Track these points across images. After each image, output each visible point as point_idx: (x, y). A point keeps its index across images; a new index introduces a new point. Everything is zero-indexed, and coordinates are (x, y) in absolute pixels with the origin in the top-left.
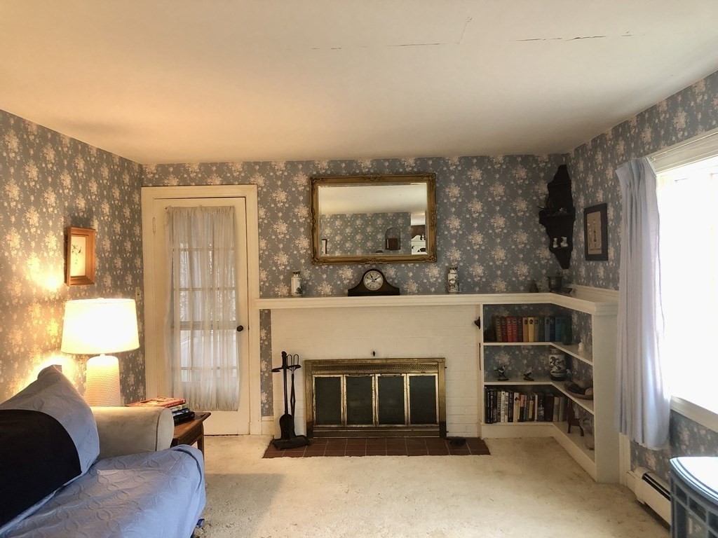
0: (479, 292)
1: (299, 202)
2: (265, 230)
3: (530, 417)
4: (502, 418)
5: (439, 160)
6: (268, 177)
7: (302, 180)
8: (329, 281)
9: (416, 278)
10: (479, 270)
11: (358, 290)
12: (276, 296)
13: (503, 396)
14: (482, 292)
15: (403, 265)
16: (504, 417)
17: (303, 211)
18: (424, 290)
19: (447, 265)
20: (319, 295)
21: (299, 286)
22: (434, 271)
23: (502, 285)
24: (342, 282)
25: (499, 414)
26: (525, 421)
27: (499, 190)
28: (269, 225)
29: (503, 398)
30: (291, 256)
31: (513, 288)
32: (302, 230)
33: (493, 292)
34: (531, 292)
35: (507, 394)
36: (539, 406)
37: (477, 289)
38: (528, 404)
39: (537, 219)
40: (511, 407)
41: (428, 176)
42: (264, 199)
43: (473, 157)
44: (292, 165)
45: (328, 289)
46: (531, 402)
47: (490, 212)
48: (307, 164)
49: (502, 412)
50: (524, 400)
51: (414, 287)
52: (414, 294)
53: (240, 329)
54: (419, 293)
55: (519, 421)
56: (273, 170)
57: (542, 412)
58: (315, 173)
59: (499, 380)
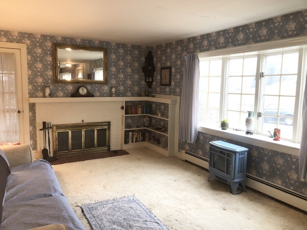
0: (122, 96)
1: (48, 54)
2: (31, 66)
3: (138, 140)
4: (130, 142)
5: (108, 43)
6: (32, 41)
7: (49, 44)
8: (62, 91)
9: (99, 91)
10: (122, 88)
11: (76, 94)
12: (37, 97)
15: (94, 85)
17: (49, 59)
18: (102, 95)
19: (111, 85)
20: (57, 97)
21: (49, 93)
22: (106, 88)
23: (129, 94)
24: (68, 91)
25: (129, 140)
26: (137, 142)
27: (129, 58)
28: (32, 64)
29: (130, 134)
30: (44, 79)
31: (133, 95)
32: (49, 67)
33: (126, 96)
34: (139, 96)
35: (132, 133)
36: (141, 136)
37: (121, 95)
38: (138, 136)
39: (141, 70)
40: (133, 138)
41: (104, 49)
42: (30, 51)
43: (120, 44)
44: (45, 37)
45: (61, 94)
46: (139, 135)
47: (126, 66)
48: (52, 37)
51: (98, 94)
52: (98, 97)
53: (19, 112)
54: (100, 96)
55: (135, 142)
56: (35, 38)
57: (142, 138)
58: (55, 42)
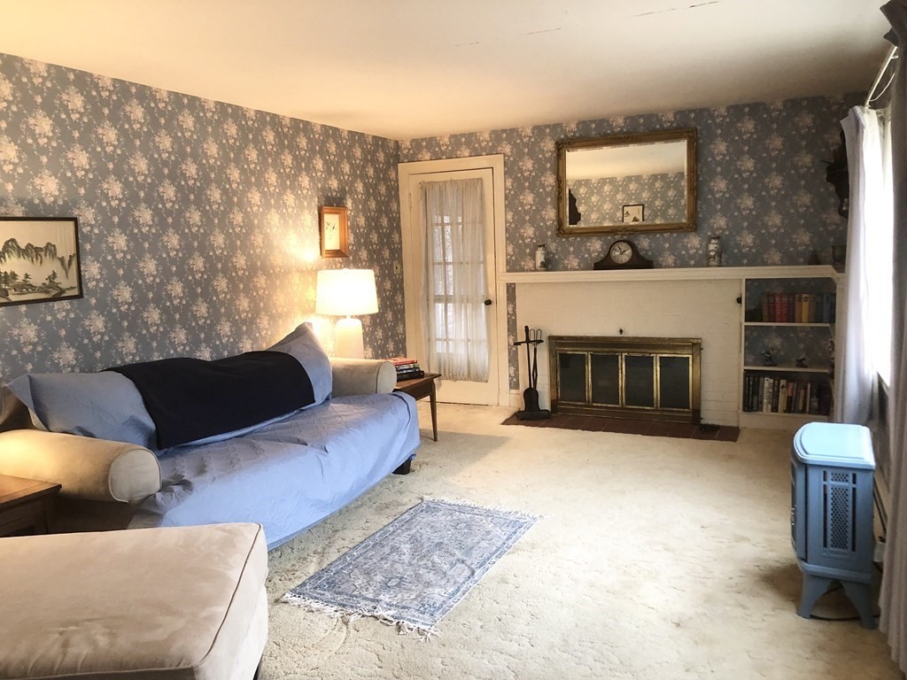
0: (747, 265)
1: (546, 169)
2: (511, 201)
3: (801, 408)
4: (764, 407)
5: (702, 112)
6: (515, 145)
7: (549, 145)
8: (577, 253)
9: (672, 250)
10: (748, 239)
11: (605, 263)
12: (523, 270)
13: (767, 383)
14: (750, 264)
15: (658, 236)
16: (766, 406)
17: (550, 180)
18: (682, 263)
19: (709, 233)
20: (565, 269)
21: (543, 260)
22: (694, 241)
23: (777, 257)
24: (590, 255)
25: (762, 402)
26: (794, 412)
27: (777, 142)
28: (516, 196)
29: (766, 385)
30: (538, 228)
31: (790, 260)
32: (549, 200)
33: (764, 263)
34: (809, 264)
35: (772, 381)
36: (811, 397)
37: (745, 261)
38: (798, 393)
39: (825, 176)
40: (775, 395)
41: (688, 132)
42: (510, 169)
43: (744, 106)
44: (539, 130)
45: (575, 263)
46: (802, 392)
47: (764, 170)
48: (555, 127)
49: (765, 401)
50: (793, 389)
51: (671, 260)
52: (670, 267)
53: (488, 303)
54: (676, 266)
55: (785, 412)
56: (520, 136)
57: (816, 404)
58: (562, 137)
59: (765, 365)
